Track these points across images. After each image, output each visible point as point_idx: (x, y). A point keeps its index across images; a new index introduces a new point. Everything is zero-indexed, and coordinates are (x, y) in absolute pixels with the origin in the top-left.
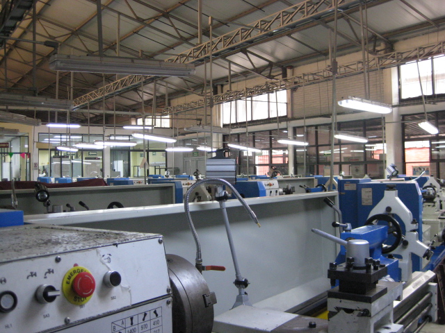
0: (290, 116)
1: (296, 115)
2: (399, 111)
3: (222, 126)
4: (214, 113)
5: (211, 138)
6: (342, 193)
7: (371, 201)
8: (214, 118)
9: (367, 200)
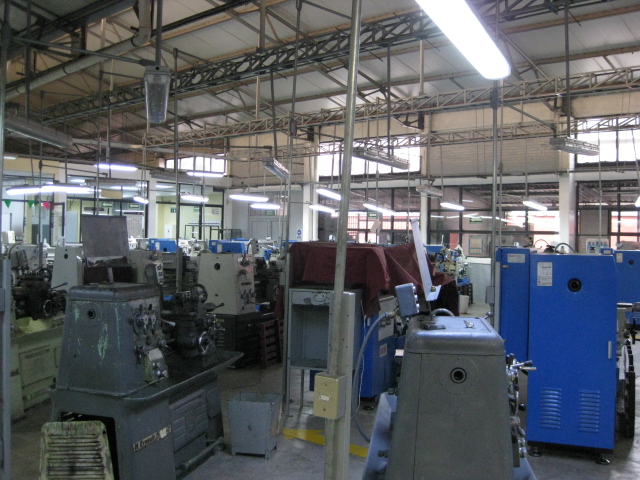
0: (424, 172)
2: (574, 177)
6: (504, 266)
7: (551, 281)
9: (545, 279)
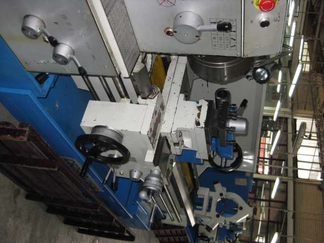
1: (297, 185)
3: (295, 118)
4: (306, 112)
5: (286, 107)
8: (302, 111)
